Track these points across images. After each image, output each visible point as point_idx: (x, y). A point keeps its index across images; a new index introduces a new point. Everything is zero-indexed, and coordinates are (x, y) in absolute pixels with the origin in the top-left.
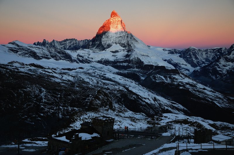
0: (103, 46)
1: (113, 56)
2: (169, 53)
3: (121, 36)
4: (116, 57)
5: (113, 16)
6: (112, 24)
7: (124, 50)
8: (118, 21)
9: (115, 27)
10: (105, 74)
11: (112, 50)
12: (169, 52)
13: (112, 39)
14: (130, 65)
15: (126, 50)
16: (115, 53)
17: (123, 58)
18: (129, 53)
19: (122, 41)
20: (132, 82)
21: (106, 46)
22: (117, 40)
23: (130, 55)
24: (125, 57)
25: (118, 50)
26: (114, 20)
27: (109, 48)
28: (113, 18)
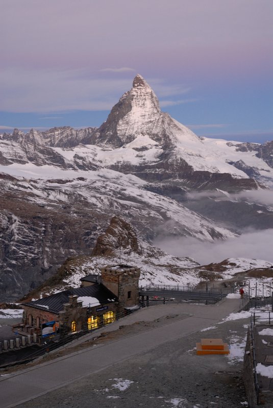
0: (119, 140)
1: (137, 156)
2: (237, 150)
3: (152, 120)
4: (144, 158)
5: (136, 85)
6: (135, 99)
7: (156, 145)
8: (147, 93)
9: (140, 105)
10: (125, 190)
11: (135, 147)
12: (238, 148)
13: (136, 126)
14: (167, 171)
15: (160, 145)
16: (141, 152)
17: (155, 160)
18: (167, 152)
19: (154, 129)
20: (172, 203)
21: (124, 140)
22: (145, 128)
23: (168, 154)
24: (158, 158)
25: (147, 147)
26: (139, 93)
27: (130, 142)
28: (137, 90)
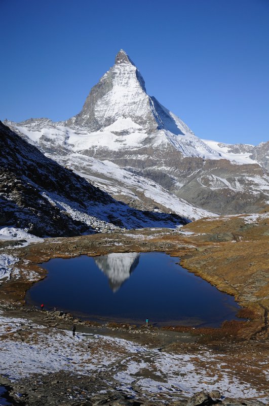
0: (97, 122)
1: (117, 141)
3: (136, 101)
4: (124, 142)
5: (119, 62)
6: (117, 77)
7: (140, 130)
8: (131, 71)
9: (123, 84)
10: (91, 166)
11: (115, 130)
12: (230, 149)
13: (116, 107)
14: (151, 158)
15: (145, 129)
16: (121, 136)
17: (138, 146)
18: (151, 136)
19: (138, 111)
20: (154, 186)
21: (103, 122)
22: (127, 109)
23: (153, 138)
24: (141, 143)
25: (129, 130)
26: (122, 70)
27: (109, 125)
28: (119, 67)
